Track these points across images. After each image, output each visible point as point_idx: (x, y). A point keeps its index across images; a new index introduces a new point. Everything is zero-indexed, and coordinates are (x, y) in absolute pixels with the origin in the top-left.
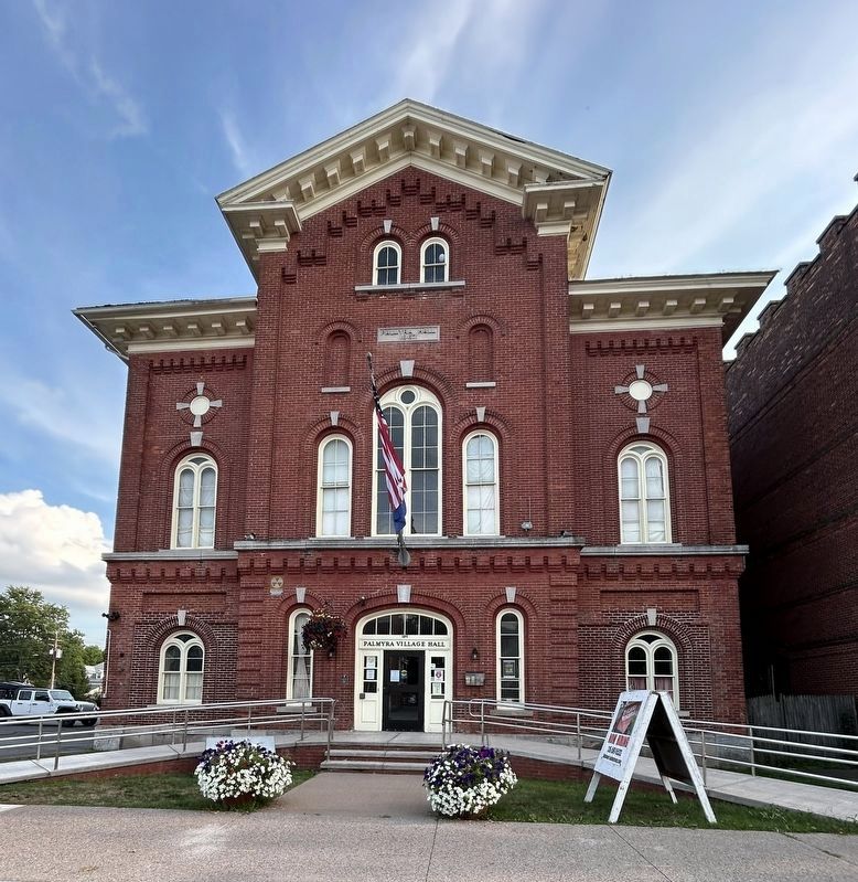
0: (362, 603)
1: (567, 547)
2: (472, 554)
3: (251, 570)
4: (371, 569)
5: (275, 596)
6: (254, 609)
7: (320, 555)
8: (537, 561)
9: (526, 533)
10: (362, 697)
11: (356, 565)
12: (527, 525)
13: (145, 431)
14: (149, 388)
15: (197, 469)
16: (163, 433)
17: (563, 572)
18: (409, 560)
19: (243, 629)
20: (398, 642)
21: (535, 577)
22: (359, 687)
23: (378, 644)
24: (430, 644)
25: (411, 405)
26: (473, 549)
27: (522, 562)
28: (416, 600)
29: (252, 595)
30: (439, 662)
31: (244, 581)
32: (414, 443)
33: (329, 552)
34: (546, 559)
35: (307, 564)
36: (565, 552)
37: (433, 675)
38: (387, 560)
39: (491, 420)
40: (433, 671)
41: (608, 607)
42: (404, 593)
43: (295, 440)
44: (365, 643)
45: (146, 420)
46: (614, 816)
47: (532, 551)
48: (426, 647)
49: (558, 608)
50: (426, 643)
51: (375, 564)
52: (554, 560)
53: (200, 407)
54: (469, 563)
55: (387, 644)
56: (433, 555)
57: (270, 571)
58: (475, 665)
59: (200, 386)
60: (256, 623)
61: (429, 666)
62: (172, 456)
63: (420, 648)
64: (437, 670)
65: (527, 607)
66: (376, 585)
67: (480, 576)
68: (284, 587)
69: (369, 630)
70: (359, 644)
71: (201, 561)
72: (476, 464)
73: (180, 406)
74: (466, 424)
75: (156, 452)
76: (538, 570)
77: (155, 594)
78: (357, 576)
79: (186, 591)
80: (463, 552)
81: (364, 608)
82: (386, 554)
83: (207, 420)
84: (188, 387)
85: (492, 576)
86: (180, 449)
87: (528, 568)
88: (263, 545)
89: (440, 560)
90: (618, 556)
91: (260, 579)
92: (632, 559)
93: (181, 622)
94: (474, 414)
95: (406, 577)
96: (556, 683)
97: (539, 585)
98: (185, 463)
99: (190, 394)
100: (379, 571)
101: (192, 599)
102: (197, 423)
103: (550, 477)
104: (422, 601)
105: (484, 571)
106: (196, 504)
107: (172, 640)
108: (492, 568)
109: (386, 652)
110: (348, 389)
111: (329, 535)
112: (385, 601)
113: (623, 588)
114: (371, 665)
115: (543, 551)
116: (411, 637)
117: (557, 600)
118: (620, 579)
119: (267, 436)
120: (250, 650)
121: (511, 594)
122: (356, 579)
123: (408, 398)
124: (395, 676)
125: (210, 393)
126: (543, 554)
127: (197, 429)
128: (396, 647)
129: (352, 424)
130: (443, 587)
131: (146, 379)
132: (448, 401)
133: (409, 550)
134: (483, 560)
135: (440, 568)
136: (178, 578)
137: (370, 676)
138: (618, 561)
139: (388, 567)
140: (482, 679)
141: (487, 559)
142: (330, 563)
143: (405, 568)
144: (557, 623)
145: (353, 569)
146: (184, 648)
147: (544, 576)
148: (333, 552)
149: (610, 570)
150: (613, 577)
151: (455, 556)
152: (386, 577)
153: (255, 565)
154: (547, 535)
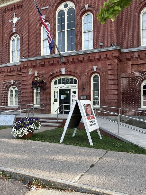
0: (52, 75)
1: (114, 50)
2: (83, 56)
3: (24, 67)
4: (54, 64)
5: (30, 74)
6: (25, 78)
7: (40, 61)
8: (103, 56)
9: (101, 47)
10: (54, 104)
11: (50, 63)
12: (101, 44)
13: (3, 30)
14: (3, 17)
15: (15, 39)
16: (7, 30)
17: (113, 59)
18: (64, 60)
19: (23, 85)
20: (63, 86)
21: (103, 62)
22: (53, 101)
23: (58, 87)
24: (72, 87)
25: (67, 8)
26: (83, 54)
27: (98, 57)
28: (67, 73)
29: (25, 74)
30: (75, 92)
31: (23, 70)
32: (68, 21)
33: (42, 60)
34: (106, 55)
35: (37, 64)
36: (113, 52)
37: (73, 96)
38: (58, 61)
39: (90, 9)
40: (73, 95)
41: (134, 70)
42: (63, 71)
43: (35, 26)
44: (54, 87)
45: (3, 27)
46: (61, 141)
47: (102, 53)
48: (71, 88)
49: (110, 72)
50: (71, 87)
51: (55, 62)
52: (109, 55)
53: (15, 20)
54: (82, 59)
55: (60, 87)
56: (71, 58)
57: (28, 67)
58: (84, 93)
59: (15, 14)
60: (26, 82)
61: (72, 94)
62: (9, 36)
63: (69, 88)
64: (74, 95)
65: (100, 73)
66: (55, 69)
67: (85, 63)
68: (32, 72)
69: (55, 83)
70: (52, 88)
71: (16, 66)
72: (87, 24)
73: (10, 21)
74: (82, 11)
75: (6, 36)
76: (104, 59)
77: (6, 76)
78: (51, 67)
79: (13, 75)
80: (80, 56)
81: (53, 76)
82: (58, 59)
83: (17, 24)
84: (12, 15)
85: (89, 63)
86: (11, 34)
87: (100, 59)
88: (26, 60)
89: (73, 59)
90: (137, 51)
91: (26, 70)
92: (143, 52)
93: (12, 83)
94: (84, 7)
95: (64, 66)
96: (109, 98)
97: (104, 65)
98: (13, 38)
99: (12, 17)
100: (56, 64)
101: (15, 77)
102: (14, 26)
103: (109, 25)
104: (68, 73)
105: (87, 61)
106: (16, 49)
107: (11, 89)
108: (89, 60)
109: (60, 90)
110: (48, 7)
111: (45, 54)
112: (58, 74)
113: (140, 63)
114: (56, 94)
115: (105, 52)
116: (67, 85)
117: (110, 69)
118: (139, 59)
119: (27, 26)
120: (24, 91)
121: (95, 69)
122: (50, 68)
123: (66, 6)
124: (62, 97)
125: (17, 16)
126: (105, 53)
127: (14, 27)
128: (62, 88)
129: (49, 18)
130: (74, 68)
131: (2, 15)
132: (77, 4)
133: (64, 57)
134: (86, 58)
135: (73, 62)
136: (11, 71)
137: (56, 97)
138: (137, 53)
139: (58, 63)
140: (86, 97)
141: (87, 57)
142: (43, 63)
143: (63, 63)
144: (110, 77)
145: (49, 65)
146: (14, 90)
147: (106, 61)
148: (44, 60)
149: (134, 56)
150: (136, 59)
151: (77, 57)
152: (58, 66)
153: (25, 66)
154: (108, 47)
